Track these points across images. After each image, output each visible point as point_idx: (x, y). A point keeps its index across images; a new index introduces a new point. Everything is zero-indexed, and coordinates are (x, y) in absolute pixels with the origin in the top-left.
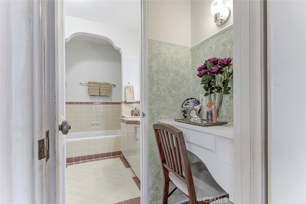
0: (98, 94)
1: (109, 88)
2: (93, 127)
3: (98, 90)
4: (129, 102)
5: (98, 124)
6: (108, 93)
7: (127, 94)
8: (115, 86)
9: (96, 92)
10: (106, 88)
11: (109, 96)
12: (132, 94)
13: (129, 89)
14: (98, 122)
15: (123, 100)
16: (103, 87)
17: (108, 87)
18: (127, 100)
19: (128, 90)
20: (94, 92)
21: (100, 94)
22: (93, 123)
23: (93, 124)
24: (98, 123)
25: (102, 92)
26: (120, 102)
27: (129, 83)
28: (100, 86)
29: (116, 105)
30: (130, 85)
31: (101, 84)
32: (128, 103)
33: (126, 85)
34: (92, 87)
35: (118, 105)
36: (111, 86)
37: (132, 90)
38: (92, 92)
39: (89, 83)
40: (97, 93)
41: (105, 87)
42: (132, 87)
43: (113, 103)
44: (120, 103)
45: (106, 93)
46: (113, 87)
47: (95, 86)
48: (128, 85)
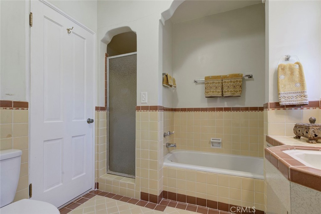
0: (220, 95)
1: (240, 82)
2: (213, 146)
3: (220, 88)
4: (287, 103)
5: (219, 143)
6: (237, 91)
7: (281, 86)
8: (250, 77)
9: (216, 91)
10: (234, 82)
11: (240, 96)
12: (298, 85)
13: (288, 72)
14: (221, 139)
15: (271, 100)
16: (228, 82)
17: (237, 81)
18: (283, 100)
19: (285, 74)
20: (213, 92)
21: (222, 94)
22: (212, 140)
23: (212, 142)
24: (220, 141)
25: (226, 90)
26: (263, 106)
27: (287, 59)
28: (223, 81)
29: (254, 112)
30: (293, 60)
31: (225, 77)
32: (283, 107)
33: (279, 64)
34: (211, 83)
35: (258, 113)
36: (243, 79)
37: (297, 73)
38: (210, 91)
39: (207, 78)
40: (218, 92)
41: (231, 82)
42: (297, 66)
43: (247, 109)
44: (261, 109)
45: (234, 91)
46: (247, 80)
47: (215, 81)
48: (286, 63)
